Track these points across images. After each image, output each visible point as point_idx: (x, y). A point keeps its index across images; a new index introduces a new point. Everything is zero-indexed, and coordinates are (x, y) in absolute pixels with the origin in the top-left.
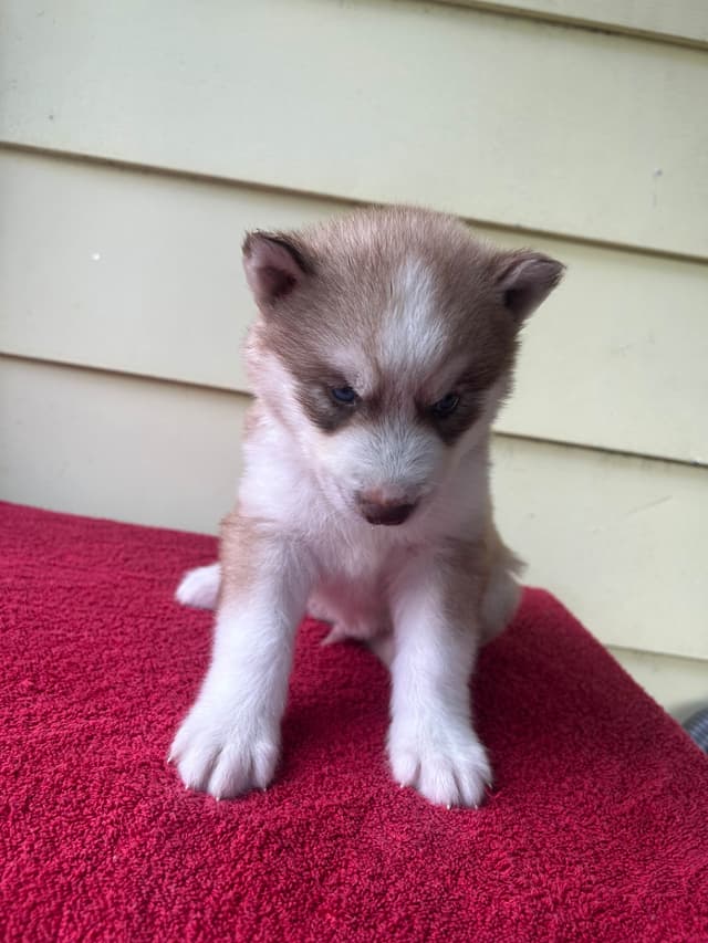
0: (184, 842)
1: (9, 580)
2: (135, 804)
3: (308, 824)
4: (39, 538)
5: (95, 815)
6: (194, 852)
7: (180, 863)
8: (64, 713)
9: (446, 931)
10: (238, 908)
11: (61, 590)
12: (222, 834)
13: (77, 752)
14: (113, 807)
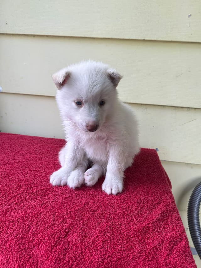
0: (22, 242)
1: (3, 162)
2: (13, 233)
3: (53, 235)
4: (15, 146)
5: (3, 235)
6: (24, 245)
7: (19, 247)
8: (4, 204)
9: (77, 265)
10: (29, 260)
11: (15, 163)
12: (31, 240)
13: (4, 216)
14: (8, 233)
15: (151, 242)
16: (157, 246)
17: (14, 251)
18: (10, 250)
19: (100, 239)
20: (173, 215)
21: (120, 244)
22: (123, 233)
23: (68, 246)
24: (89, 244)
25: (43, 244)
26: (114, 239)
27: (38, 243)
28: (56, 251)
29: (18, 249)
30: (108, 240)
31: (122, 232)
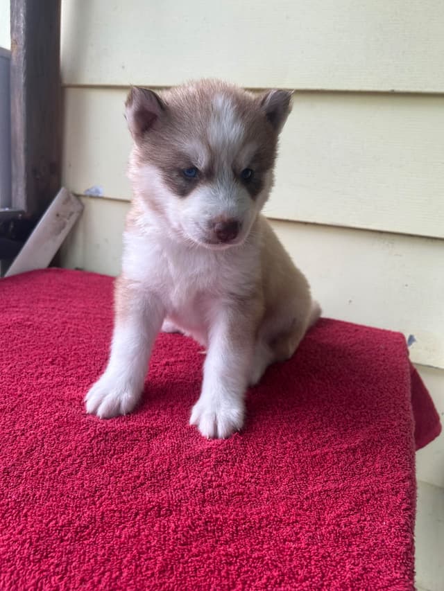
2: (55, 413)
3: (124, 433)
5: (38, 415)
14: (46, 413)
15: (321, 483)
16: (330, 491)
17: (47, 442)
18: (40, 438)
19: (213, 456)
20: (393, 447)
21: (252, 472)
22: (266, 456)
23: (147, 455)
24: (188, 459)
25: (101, 440)
26: (241, 462)
27: (92, 436)
28: (120, 458)
29: (54, 439)
30: (228, 462)
31: (263, 454)
